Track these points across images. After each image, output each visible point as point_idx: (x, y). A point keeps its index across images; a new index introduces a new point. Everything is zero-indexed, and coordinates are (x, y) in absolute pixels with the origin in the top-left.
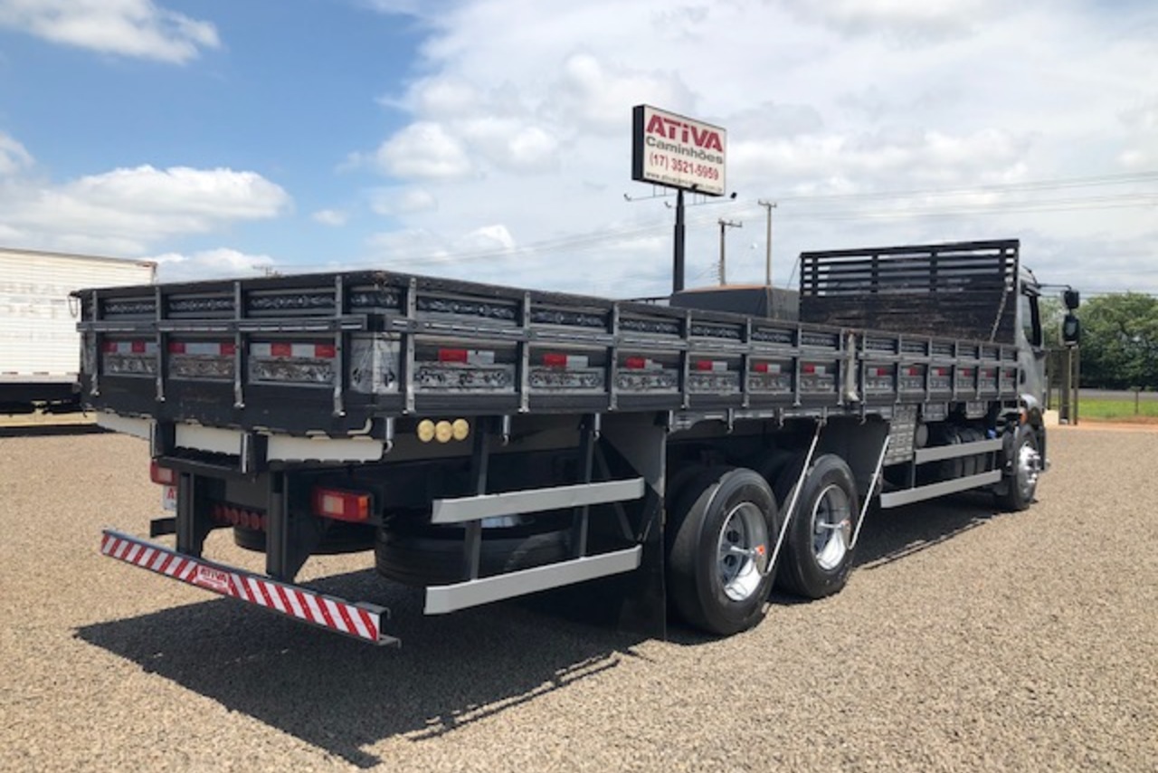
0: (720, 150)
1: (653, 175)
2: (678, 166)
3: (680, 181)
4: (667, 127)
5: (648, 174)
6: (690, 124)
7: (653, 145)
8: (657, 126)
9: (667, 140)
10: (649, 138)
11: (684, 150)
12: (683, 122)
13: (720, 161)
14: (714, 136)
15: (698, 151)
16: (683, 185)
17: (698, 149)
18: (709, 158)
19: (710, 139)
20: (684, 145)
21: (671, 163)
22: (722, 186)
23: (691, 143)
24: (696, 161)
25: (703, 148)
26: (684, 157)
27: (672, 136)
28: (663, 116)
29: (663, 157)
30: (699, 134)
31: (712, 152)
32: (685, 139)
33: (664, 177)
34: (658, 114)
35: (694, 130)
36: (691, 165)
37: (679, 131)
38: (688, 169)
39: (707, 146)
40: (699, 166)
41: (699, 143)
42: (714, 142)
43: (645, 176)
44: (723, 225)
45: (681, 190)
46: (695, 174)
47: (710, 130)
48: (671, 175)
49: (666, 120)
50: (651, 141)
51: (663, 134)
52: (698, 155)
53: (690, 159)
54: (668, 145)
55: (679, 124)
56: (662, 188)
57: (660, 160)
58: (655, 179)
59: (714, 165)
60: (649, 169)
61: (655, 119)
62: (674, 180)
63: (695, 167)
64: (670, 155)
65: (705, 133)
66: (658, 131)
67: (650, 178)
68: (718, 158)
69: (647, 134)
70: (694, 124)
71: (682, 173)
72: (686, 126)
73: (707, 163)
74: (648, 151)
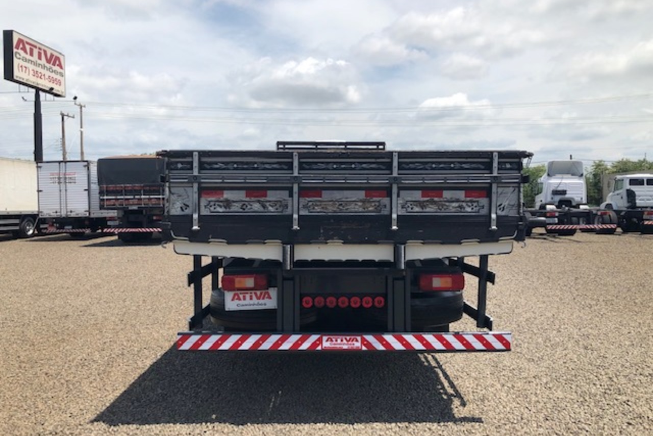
0: (61, 68)
1: (20, 78)
2: (36, 73)
3: (38, 84)
4: (28, 47)
5: (17, 77)
6: (43, 47)
7: (19, 58)
8: (21, 46)
9: (28, 57)
10: (16, 53)
11: (39, 64)
12: (38, 46)
13: (62, 75)
14: (57, 58)
15: (48, 67)
16: (40, 87)
17: (48, 65)
18: (55, 72)
19: (55, 60)
20: (39, 62)
21: (32, 72)
22: (63, 91)
23: (43, 61)
24: (48, 73)
25: (51, 65)
26: (39, 69)
27: (31, 54)
28: (25, 40)
29: (26, 67)
30: (49, 55)
31: (56, 68)
32: (40, 58)
33: (27, 80)
34: (22, 38)
35: (45, 52)
36: (44, 75)
37: (36, 51)
38: (43, 77)
39: (54, 64)
40: (49, 77)
41: (48, 61)
42: (57, 63)
43: (15, 78)
44: (63, 116)
45: (38, 90)
46: (47, 81)
47: (55, 54)
48: (32, 80)
49: (28, 43)
50: (18, 56)
51: (26, 52)
52: (49, 69)
53: (44, 71)
54: (29, 60)
55: (35, 47)
56: (26, 88)
57: (24, 69)
58: (21, 80)
59: (58, 77)
60: (17, 73)
61: (20, 41)
62: (33, 83)
63: (47, 77)
64: (31, 67)
65: (52, 55)
66: (21, 49)
67: (18, 79)
68: (60, 73)
69: (15, 50)
70: (46, 49)
71: (39, 79)
72: (40, 49)
73: (53, 75)
74: (16, 62)
